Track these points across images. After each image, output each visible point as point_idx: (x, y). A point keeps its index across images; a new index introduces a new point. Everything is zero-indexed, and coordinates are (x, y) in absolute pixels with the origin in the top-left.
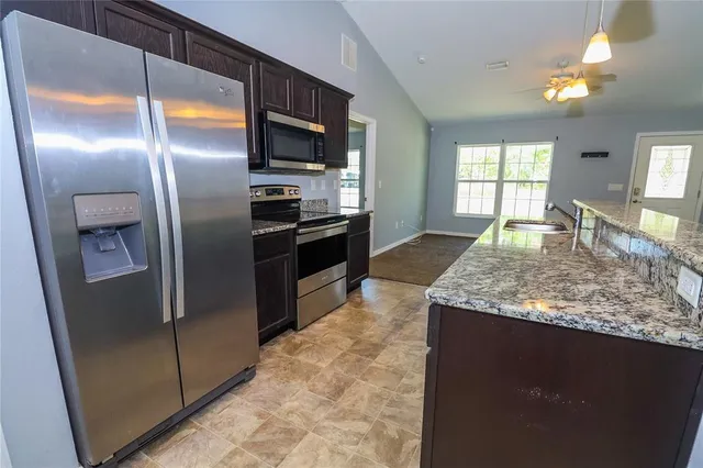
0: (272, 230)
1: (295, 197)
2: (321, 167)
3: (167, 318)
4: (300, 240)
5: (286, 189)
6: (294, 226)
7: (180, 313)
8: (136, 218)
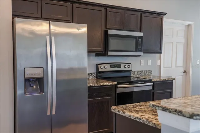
0: (102, 84)
1: (127, 69)
2: (141, 54)
3: (49, 113)
4: (118, 91)
5: (122, 65)
6: (115, 83)
7: (54, 113)
8: (42, 76)
